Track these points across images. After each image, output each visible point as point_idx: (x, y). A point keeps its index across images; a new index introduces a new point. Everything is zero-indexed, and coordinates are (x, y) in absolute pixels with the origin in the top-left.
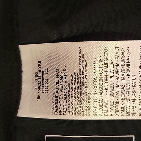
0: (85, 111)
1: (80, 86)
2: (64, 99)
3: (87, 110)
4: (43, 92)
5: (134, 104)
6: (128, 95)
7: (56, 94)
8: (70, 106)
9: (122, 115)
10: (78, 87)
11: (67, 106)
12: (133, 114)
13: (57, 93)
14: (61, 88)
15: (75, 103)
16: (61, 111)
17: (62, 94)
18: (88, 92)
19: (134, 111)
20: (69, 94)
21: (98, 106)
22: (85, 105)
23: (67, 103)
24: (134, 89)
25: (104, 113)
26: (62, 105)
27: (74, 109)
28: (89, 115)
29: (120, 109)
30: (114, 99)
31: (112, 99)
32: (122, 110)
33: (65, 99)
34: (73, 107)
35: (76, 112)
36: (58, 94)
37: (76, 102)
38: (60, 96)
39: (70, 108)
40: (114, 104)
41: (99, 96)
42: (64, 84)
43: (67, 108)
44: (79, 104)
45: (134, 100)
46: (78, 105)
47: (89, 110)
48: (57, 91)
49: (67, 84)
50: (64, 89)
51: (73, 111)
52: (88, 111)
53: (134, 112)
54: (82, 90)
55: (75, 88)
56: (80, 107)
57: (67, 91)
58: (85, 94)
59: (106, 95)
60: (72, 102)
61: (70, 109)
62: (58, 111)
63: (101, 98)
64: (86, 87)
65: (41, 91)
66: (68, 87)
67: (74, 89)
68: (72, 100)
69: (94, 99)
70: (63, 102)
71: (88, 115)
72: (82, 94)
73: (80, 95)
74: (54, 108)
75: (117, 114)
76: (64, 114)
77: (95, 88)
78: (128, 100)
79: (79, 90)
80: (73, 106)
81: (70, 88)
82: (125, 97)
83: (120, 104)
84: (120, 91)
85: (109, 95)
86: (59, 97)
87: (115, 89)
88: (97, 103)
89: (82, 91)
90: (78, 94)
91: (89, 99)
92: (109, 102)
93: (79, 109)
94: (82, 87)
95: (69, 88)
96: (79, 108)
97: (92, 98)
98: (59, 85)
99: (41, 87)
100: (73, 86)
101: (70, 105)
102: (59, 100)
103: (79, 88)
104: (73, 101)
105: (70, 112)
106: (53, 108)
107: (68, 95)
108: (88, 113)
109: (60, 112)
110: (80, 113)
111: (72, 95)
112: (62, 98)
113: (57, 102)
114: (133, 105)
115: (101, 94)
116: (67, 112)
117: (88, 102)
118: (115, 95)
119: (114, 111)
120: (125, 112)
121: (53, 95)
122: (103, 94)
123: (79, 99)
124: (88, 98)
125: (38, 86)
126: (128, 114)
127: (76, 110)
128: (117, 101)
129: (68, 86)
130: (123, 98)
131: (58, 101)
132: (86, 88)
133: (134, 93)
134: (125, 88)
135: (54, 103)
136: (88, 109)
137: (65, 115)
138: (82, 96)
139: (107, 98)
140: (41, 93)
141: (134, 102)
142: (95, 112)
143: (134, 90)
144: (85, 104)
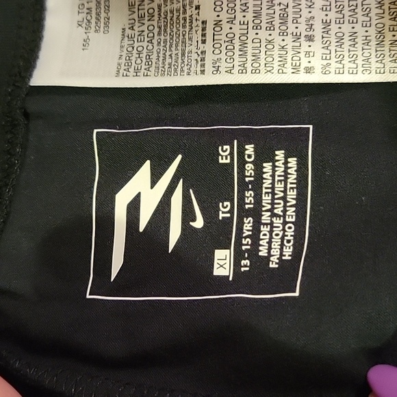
0: (194, 62)
1: (184, 6)
2: (148, 42)
3: (196, 60)
4: (96, 31)
5: (310, 46)
6: (297, 25)
7: (128, 32)
8: (161, 55)
9: (280, 71)
10: (178, 11)
11: (154, 57)
12: (308, 70)
13: (133, 29)
14: (141, 17)
15: (171, 46)
16: (139, 68)
17: (143, 31)
18: (202, 18)
19: (310, 62)
20: (160, 28)
21: (224, 51)
22: (194, 50)
23: (155, 50)
24: (310, 12)
25: (237, 68)
26: (144, 55)
27: (168, 60)
28: (203, 72)
29: (277, 59)
30: (263, 34)
31: (257, 34)
32: (280, 59)
33: (150, 42)
34: (168, 57)
35: (173, 68)
36: (133, 31)
37: (174, 46)
38: (139, 35)
39: (161, 59)
40: (263, 46)
41: (226, 27)
42: (146, 7)
43: (154, 61)
44: (180, 48)
45: (310, 39)
46: (177, 52)
47: (201, 60)
48: (131, 26)
49: (155, 5)
50: (146, 18)
51: (167, 67)
52: (199, 65)
53: (309, 65)
54: (187, 16)
55: (172, 12)
56: (183, 55)
57: (155, 23)
58: (195, 23)
59: (242, 23)
60: (165, 46)
61: (160, 63)
62: (132, 70)
63: (231, 31)
64: (198, 8)
65: (93, 29)
66: (156, 13)
67: (169, 15)
68: (165, 41)
69: (214, 35)
70: (145, 48)
71: (199, 72)
72: (187, 24)
73: (184, 27)
74: (123, 64)
75: (269, 69)
76: (145, 74)
77: (218, 9)
78: (297, 37)
79: (181, 16)
80: (168, 53)
81: (162, 14)
82: (289, 31)
83: (277, 47)
84: (277, 15)
85: (251, 25)
86: (136, 40)
87: (264, 12)
88: (222, 42)
89: (188, 18)
90: (178, 26)
91: (204, 35)
92: (249, 41)
93: (180, 61)
94: (188, 7)
95: (159, 14)
96: (180, 58)
97: (209, 32)
98: (137, 11)
99: (93, 21)
100: (168, 8)
101: (162, 52)
102: (136, 45)
103: (181, 12)
104: (168, 43)
105: (160, 69)
106: (119, 64)
107: (156, 30)
108: (199, 69)
109: (137, 71)
110: (182, 71)
111: (165, 31)
112: (142, 40)
113: (130, 49)
114: (309, 49)
115: (231, 22)
116: (153, 69)
117: (200, 42)
118: (264, 25)
119: (263, 62)
120: (288, 65)
121: (123, 35)
122: (237, 22)
123: (181, 37)
124: (200, 32)
125: (85, 19)
126: (296, 69)
127: (173, 63)
128: (270, 38)
129: (156, 10)
130: (283, 33)
131: (133, 48)
132: (196, 9)
133: (311, 22)
134: (290, 10)
135: (124, 54)
136: (199, 59)
137: (147, 75)
138: (187, 30)
139: (246, 31)
140: (92, 35)
141: (311, 43)
142: (217, 65)
143: (310, 15)
144: (194, 48)
